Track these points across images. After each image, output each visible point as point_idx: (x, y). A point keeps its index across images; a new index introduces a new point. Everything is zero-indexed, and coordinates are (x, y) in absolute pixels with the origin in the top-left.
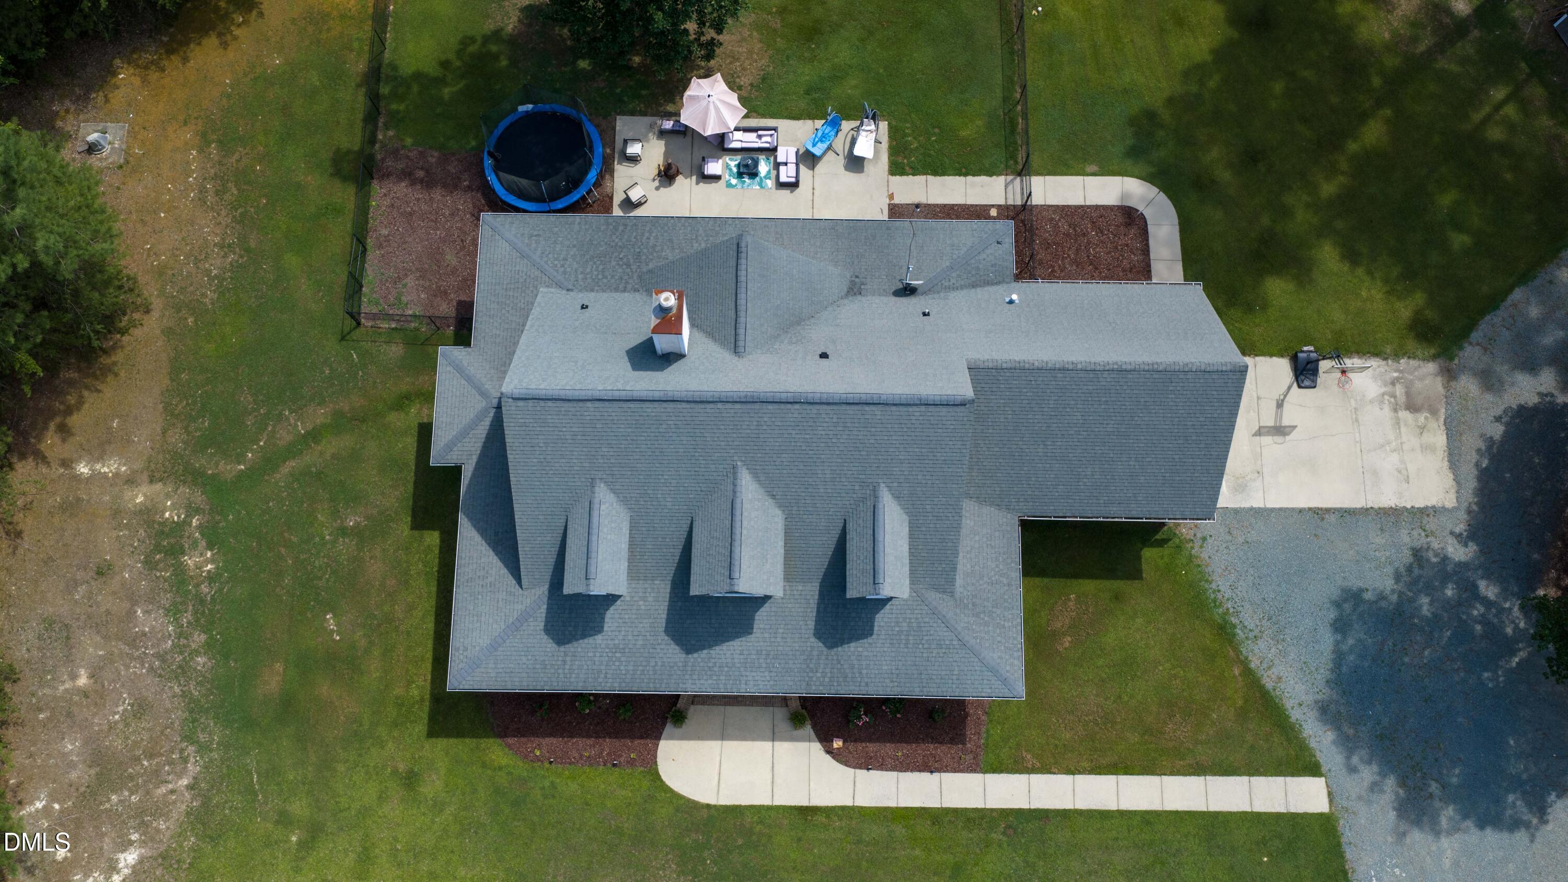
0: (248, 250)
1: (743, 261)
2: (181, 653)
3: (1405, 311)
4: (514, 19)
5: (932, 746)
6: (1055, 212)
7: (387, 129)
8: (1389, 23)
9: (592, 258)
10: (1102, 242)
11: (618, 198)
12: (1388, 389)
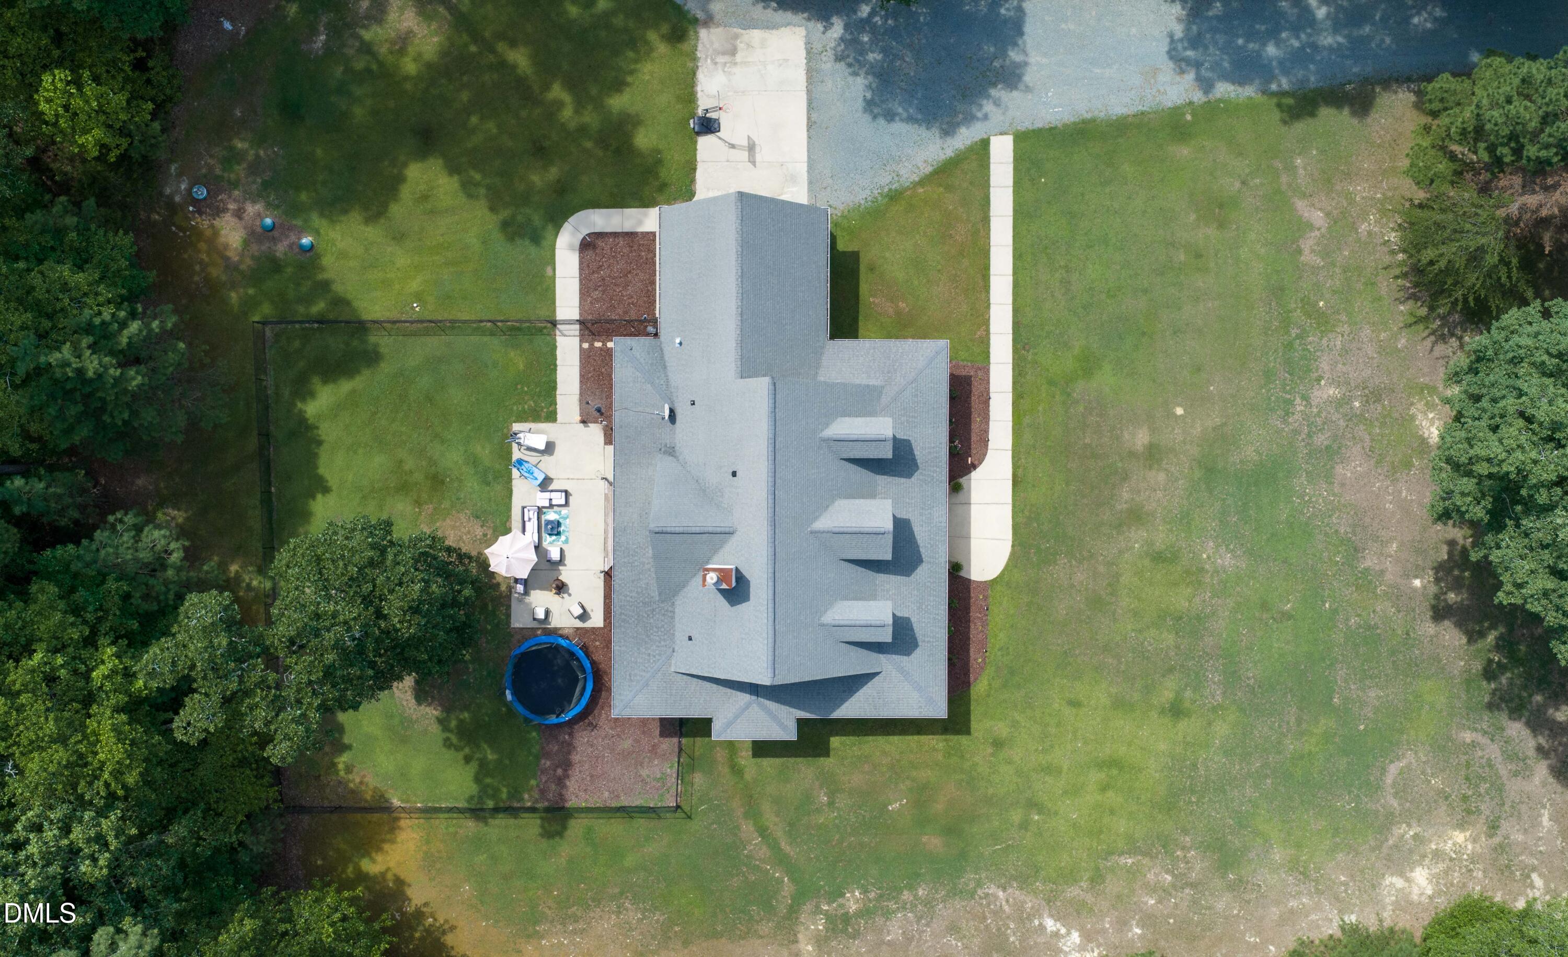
0: (622, 893)
1: (669, 530)
2: (916, 906)
3: (662, 48)
4: (428, 710)
5: (973, 398)
6: (585, 301)
7: (523, 799)
8: (424, 37)
9: (648, 636)
10: (609, 266)
11: (579, 624)
12: (720, 67)
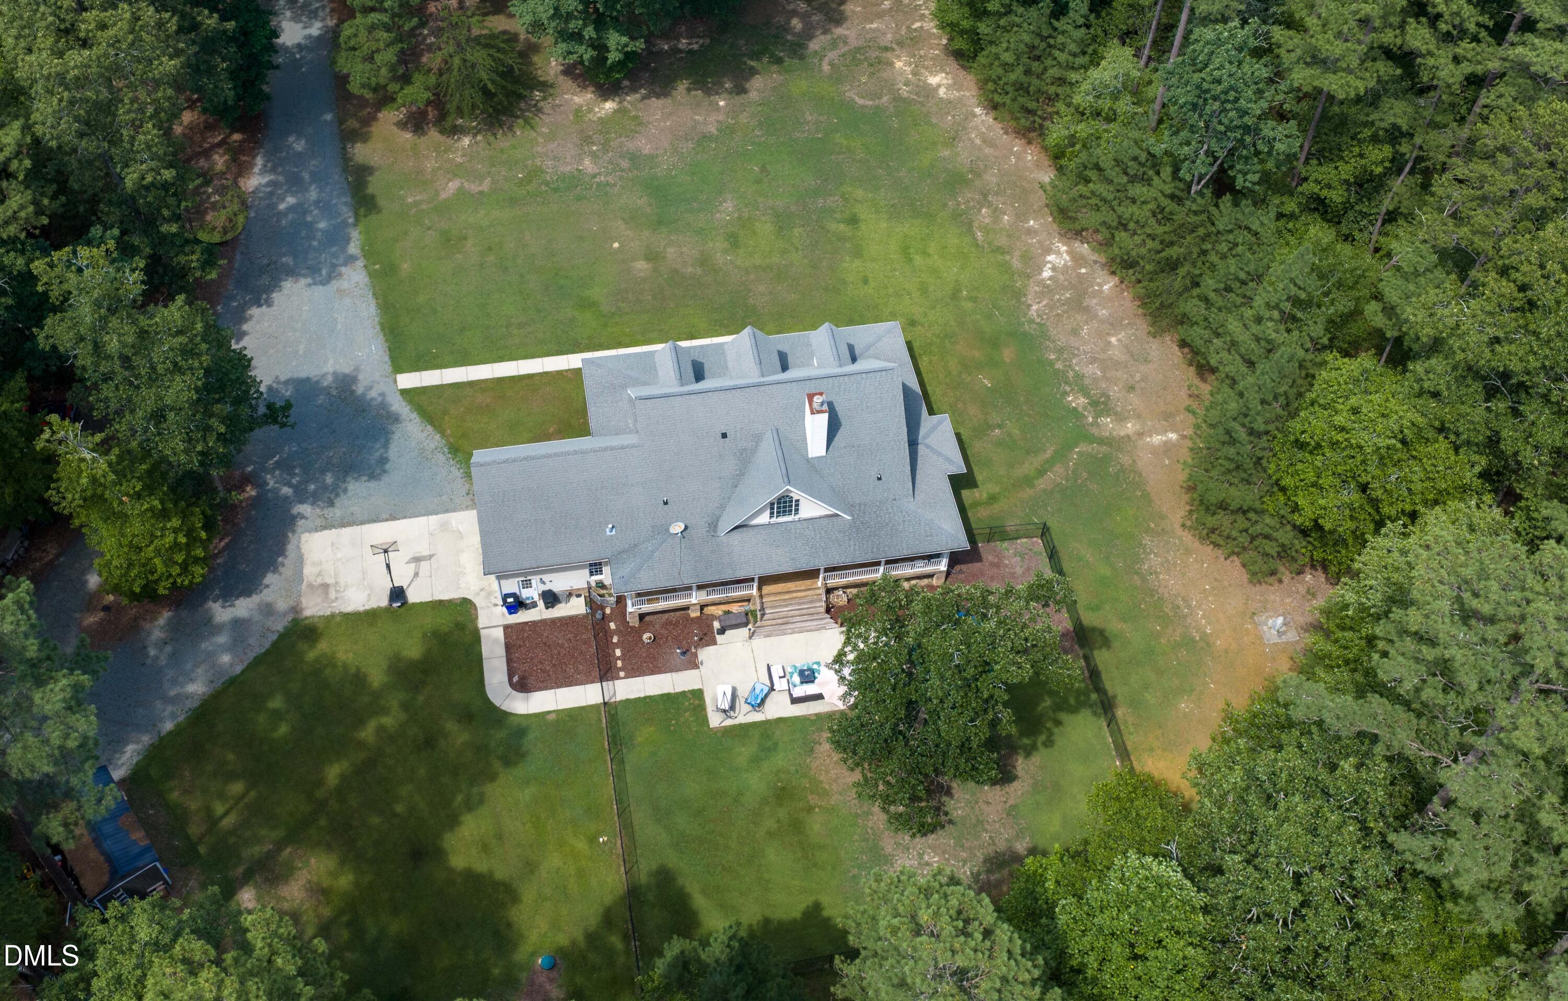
2: (1065, 359)
3: (323, 646)
4: (1019, 768)
9: (887, 525)
10: (541, 663)
12: (339, 595)
